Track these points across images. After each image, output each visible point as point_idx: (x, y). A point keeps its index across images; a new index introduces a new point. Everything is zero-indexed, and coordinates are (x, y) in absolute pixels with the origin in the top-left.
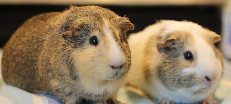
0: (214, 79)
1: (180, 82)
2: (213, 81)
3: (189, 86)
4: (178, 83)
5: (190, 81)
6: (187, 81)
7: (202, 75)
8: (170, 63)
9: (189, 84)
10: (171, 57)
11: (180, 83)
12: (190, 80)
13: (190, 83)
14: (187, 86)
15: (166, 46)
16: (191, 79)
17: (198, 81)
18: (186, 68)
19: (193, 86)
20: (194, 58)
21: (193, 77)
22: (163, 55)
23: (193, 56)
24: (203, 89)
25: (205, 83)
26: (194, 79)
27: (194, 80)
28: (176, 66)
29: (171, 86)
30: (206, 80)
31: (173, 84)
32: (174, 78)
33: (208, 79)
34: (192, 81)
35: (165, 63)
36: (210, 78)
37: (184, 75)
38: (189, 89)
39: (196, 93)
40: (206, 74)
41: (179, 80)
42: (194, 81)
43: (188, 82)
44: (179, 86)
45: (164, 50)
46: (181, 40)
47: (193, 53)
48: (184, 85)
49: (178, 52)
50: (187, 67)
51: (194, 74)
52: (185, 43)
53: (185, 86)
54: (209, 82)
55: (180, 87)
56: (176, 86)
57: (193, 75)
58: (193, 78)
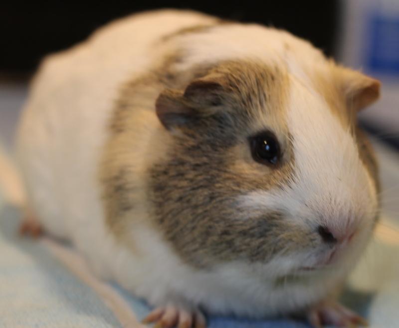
0: (351, 237)
1: (228, 238)
2: (344, 244)
3: (258, 255)
4: (221, 243)
5: (262, 240)
6: (253, 236)
7: (307, 221)
8: (197, 165)
9: (259, 247)
10: (204, 147)
11: (230, 244)
12: (262, 235)
13: (263, 243)
14: (253, 256)
15: (190, 105)
16: (266, 231)
17: (291, 240)
18: (252, 190)
19: (271, 258)
20: (285, 156)
21: (276, 226)
22: (175, 137)
23: (282, 148)
24: (308, 269)
25: (314, 247)
26: (278, 232)
27: (277, 235)
28: (218, 182)
29: (195, 250)
30: (318, 238)
31: (203, 244)
32: (210, 227)
33: (326, 234)
34: (271, 240)
35: (182, 163)
36: (335, 234)
37: (245, 215)
38: (259, 265)
39: (281, 281)
40: (321, 217)
41: (226, 233)
42: (279, 238)
43: (256, 242)
44: (224, 254)
45: (182, 121)
46: (244, 90)
47: (280, 138)
48: (241, 251)
49: (228, 130)
50: (258, 185)
51: (279, 214)
52: (256, 101)
53: (243, 254)
54: (331, 248)
55: (227, 259)
56: (215, 254)
57: (274, 218)
58: (274, 229)
